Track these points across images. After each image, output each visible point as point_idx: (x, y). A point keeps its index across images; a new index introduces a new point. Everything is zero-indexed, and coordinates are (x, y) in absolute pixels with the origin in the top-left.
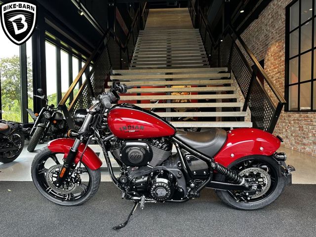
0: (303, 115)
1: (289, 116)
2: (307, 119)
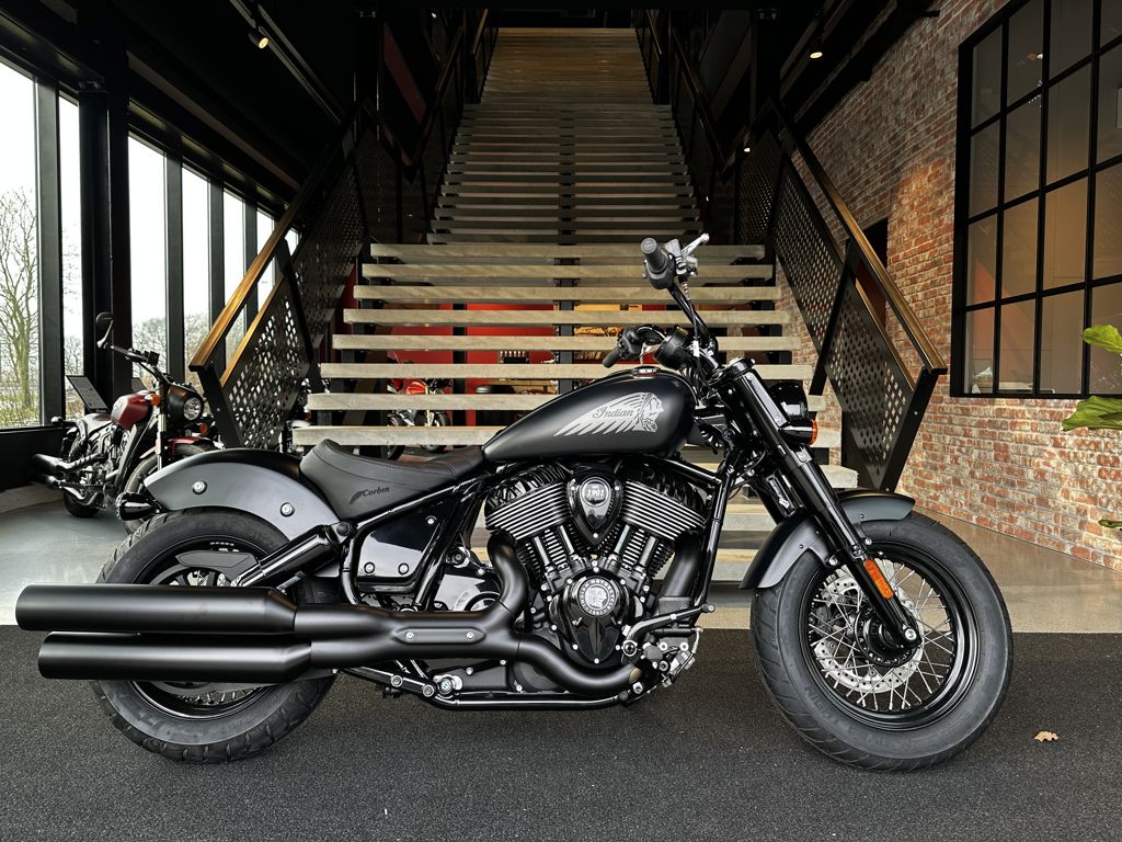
0: (1009, 409)
1: (966, 412)
2: (1021, 423)
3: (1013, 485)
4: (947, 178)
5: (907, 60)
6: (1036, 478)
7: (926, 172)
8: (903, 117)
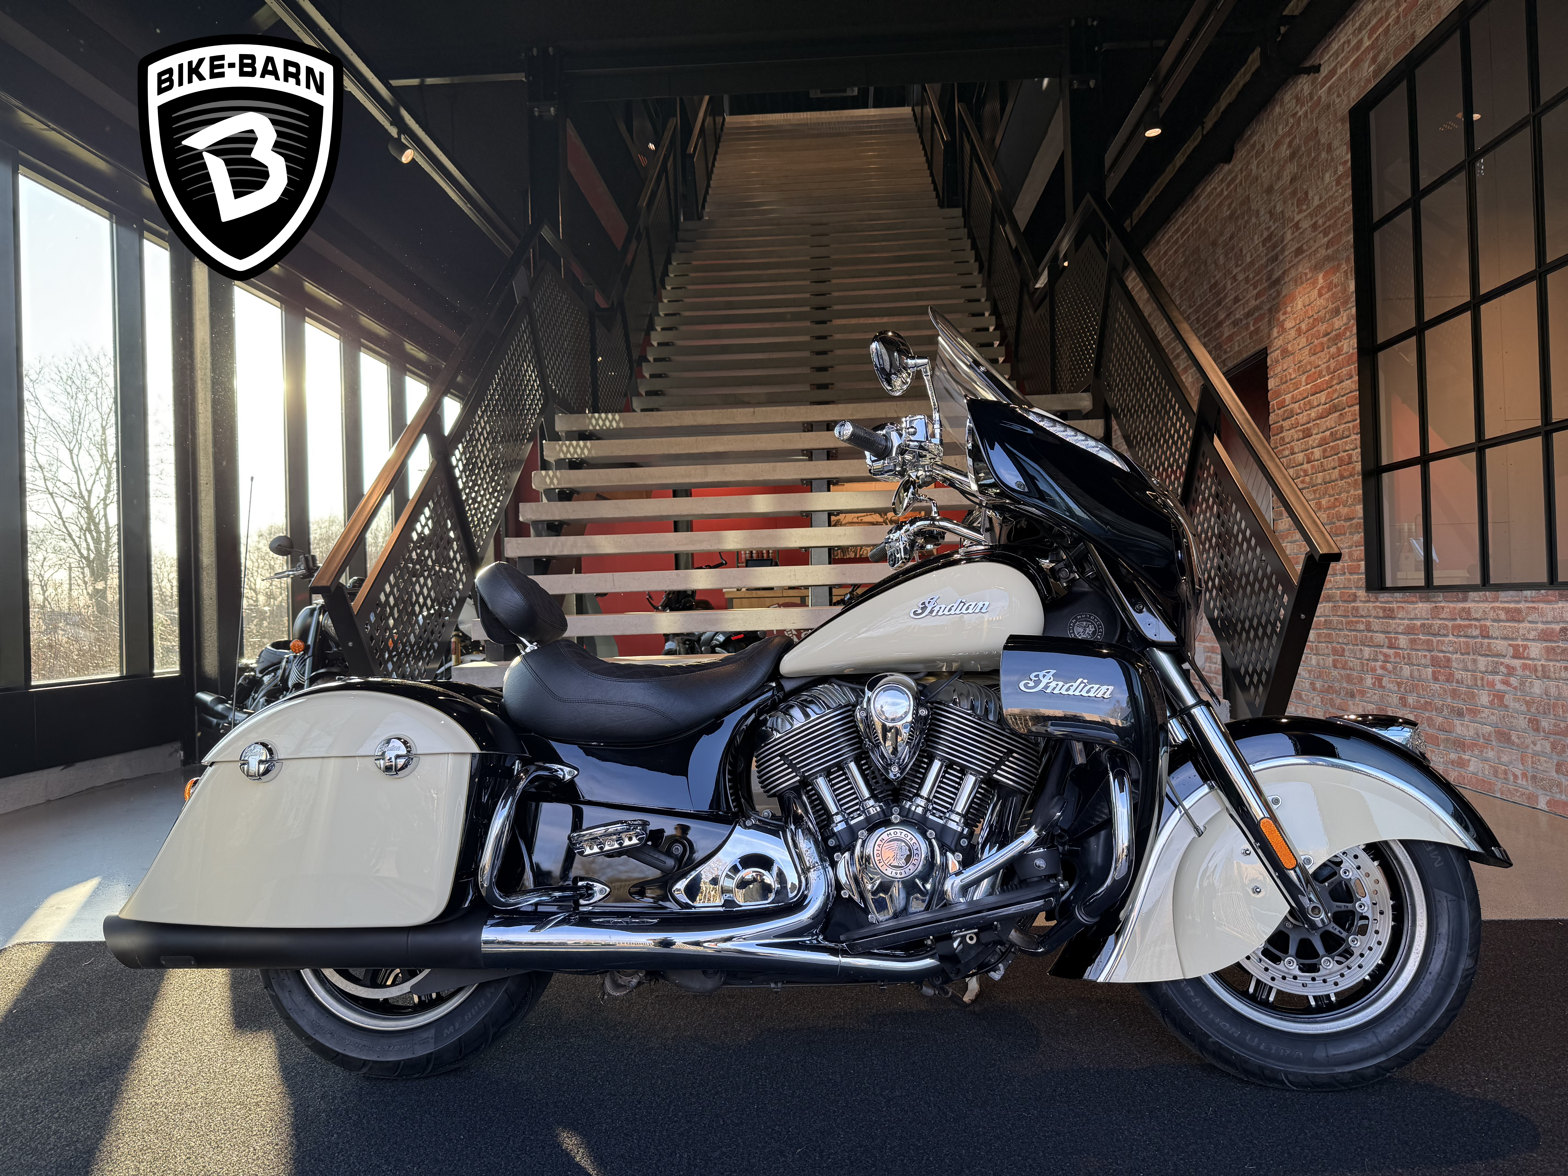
0: (1449, 605)
1: (1389, 614)
2: (1465, 626)
3: (1460, 714)
4: (1345, 290)
5: (1280, 132)
6: (1492, 702)
7: (1315, 283)
8: (1279, 209)
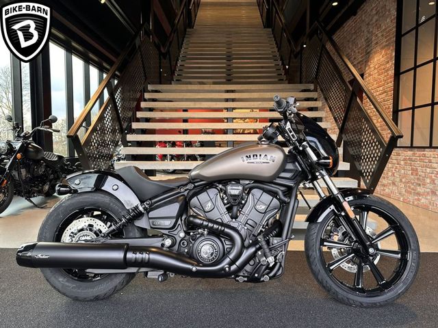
0: (418, 153)
1: (398, 154)
2: (424, 159)
3: (420, 185)
4: (391, 55)
6: (430, 182)
7: (381, 53)
8: (371, 30)
